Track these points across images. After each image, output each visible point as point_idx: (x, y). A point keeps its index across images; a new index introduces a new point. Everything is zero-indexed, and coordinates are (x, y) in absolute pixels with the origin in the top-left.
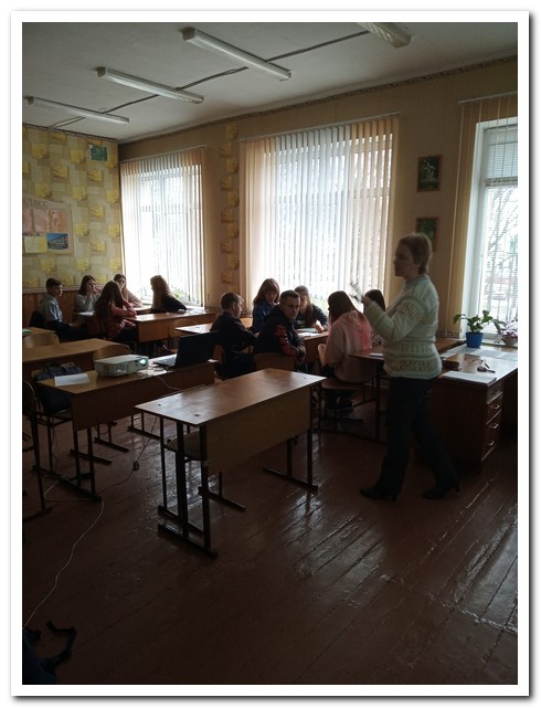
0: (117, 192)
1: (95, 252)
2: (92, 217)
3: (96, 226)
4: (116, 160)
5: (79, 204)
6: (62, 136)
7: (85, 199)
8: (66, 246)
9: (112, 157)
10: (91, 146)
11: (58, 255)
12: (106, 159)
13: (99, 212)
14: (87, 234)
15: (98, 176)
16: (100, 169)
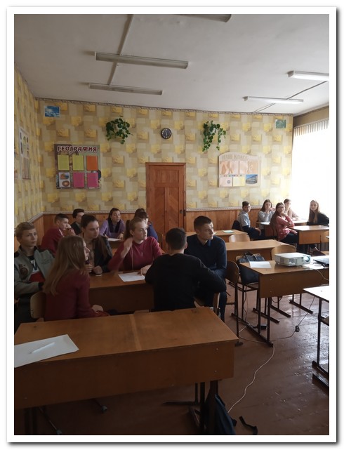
0: (290, 147)
1: (273, 185)
2: (273, 163)
3: (275, 169)
4: (292, 127)
5: (266, 156)
6: (260, 116)
7: (270, 153)
8: (256, 182)
9: (289, 125)
10: (276, 120)
11: (251, 187)
12: (285, 127)
13: (278, 160)
14: (269, 174)
15: (279, 138)
16: (282, 133)
